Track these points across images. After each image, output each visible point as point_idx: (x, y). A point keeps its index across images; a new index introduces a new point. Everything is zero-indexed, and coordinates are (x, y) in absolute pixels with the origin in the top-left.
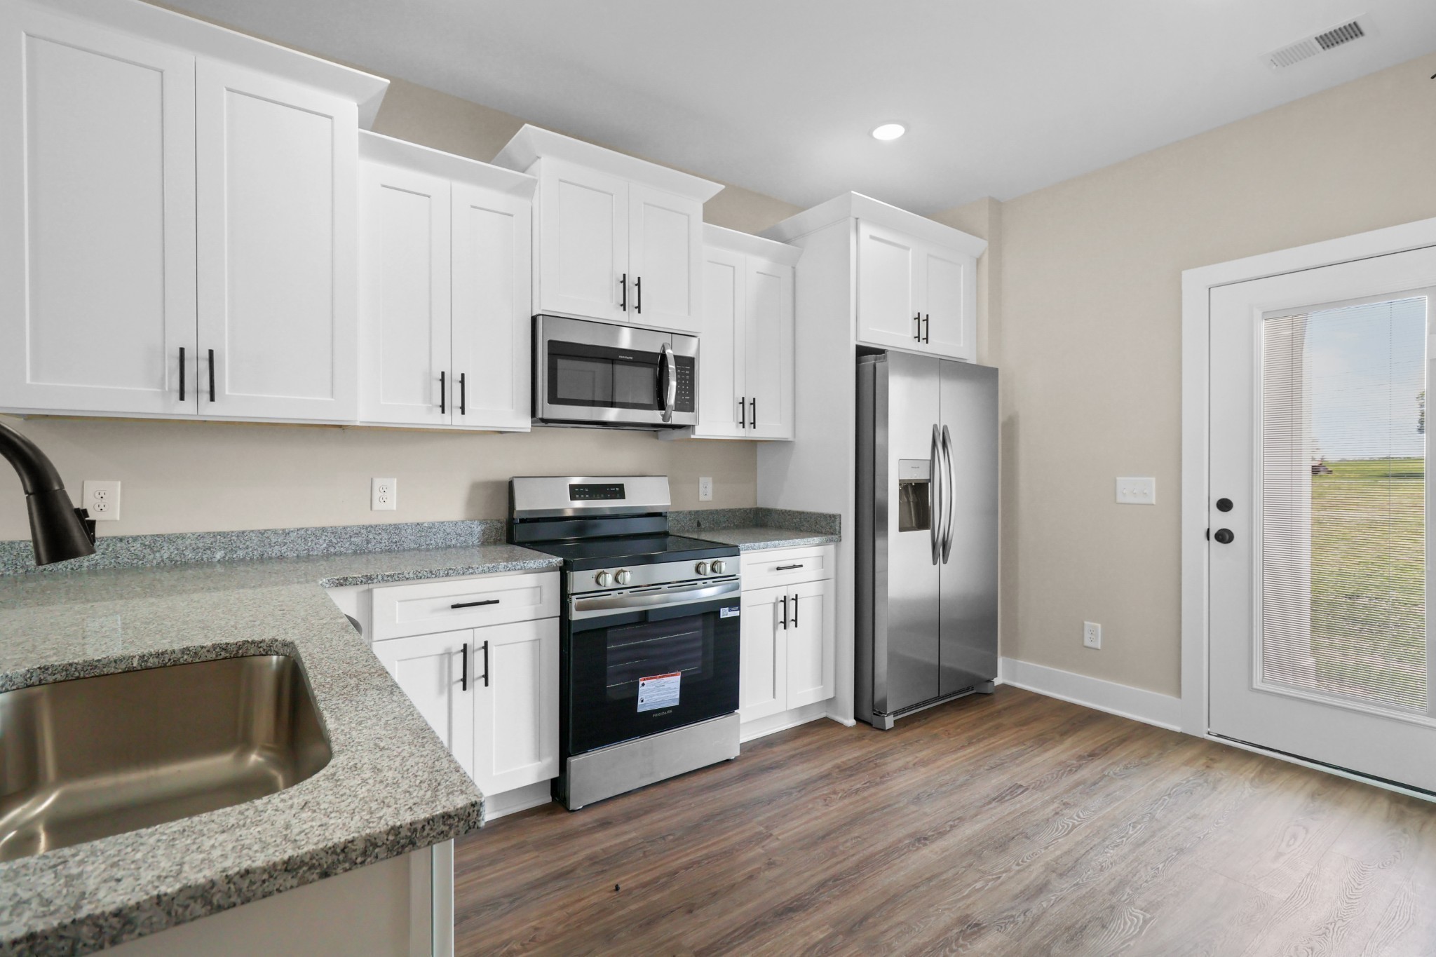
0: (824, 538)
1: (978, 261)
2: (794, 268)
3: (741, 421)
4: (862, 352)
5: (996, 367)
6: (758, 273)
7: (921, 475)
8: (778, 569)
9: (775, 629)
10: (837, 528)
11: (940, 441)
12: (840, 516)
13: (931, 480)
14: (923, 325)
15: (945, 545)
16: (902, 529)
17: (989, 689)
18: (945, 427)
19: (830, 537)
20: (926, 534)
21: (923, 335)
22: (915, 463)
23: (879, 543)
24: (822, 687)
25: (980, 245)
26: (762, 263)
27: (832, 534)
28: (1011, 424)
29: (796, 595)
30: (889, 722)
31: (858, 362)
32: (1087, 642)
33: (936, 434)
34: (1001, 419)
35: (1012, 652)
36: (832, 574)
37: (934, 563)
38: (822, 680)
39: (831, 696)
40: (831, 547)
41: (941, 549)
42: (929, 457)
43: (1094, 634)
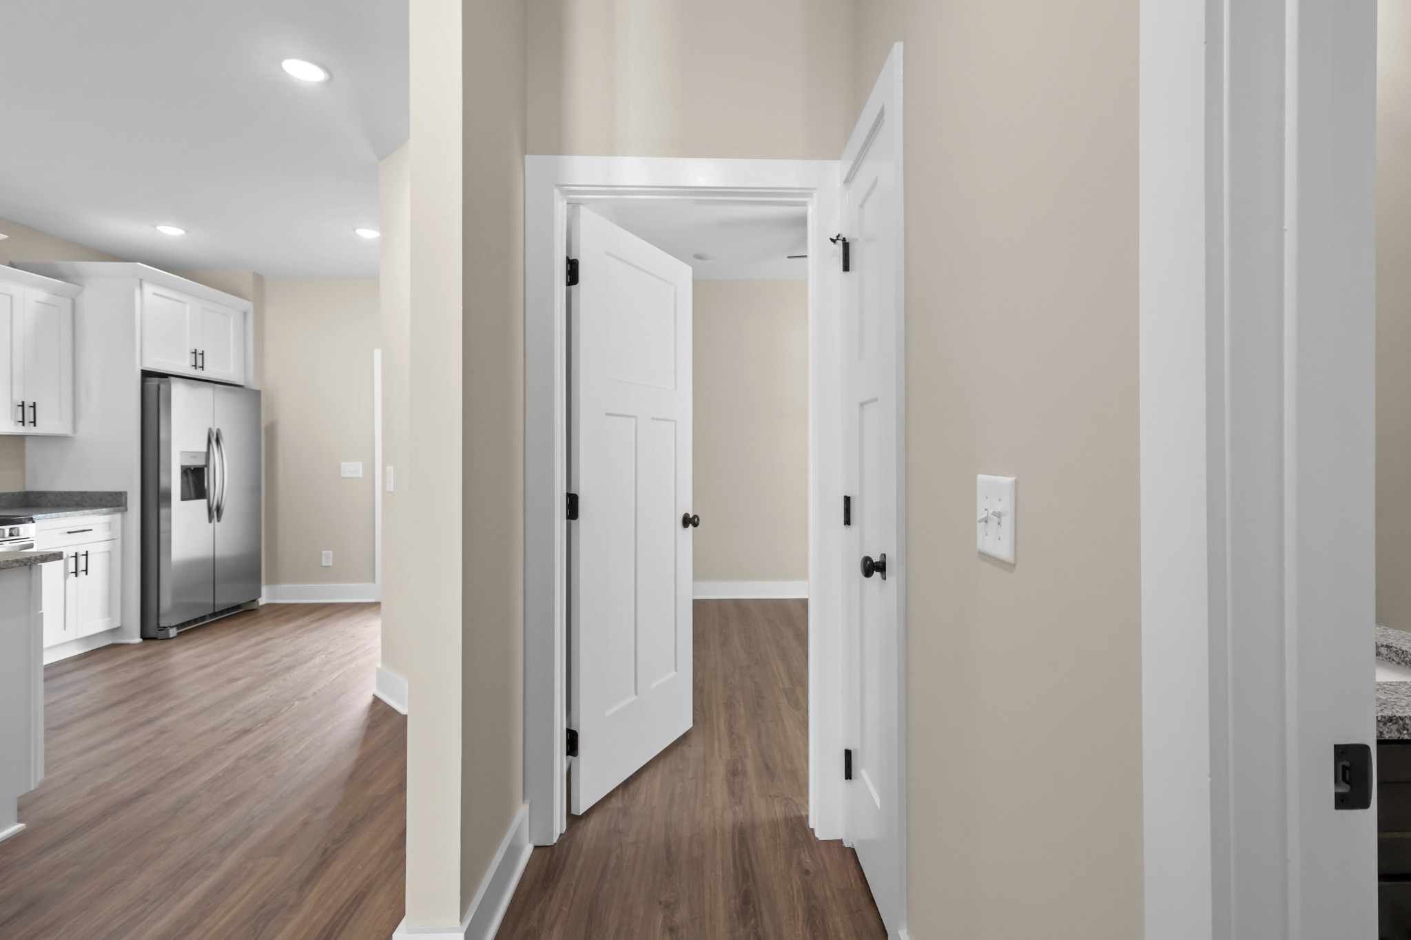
0: (111, 509)
1: (245, 314)
2: (73, 301)
3: (21, 420)
4: (146, 374)
5: (258, 389)
6: (37, 302)
7: (200, 462)
8: (69, 533)
9: (66, 577)
10: (124, 501)
11: (214, 439)
12: (126, 493)
13: (207, 465)
14: (199, 357)
15: (219, 509)
16: (183, 499)
17: (254, 606)
18: (218, 430)
19: (118, 508)
20: (204, 502)
21: (199, 364)
22: (194, 455)
23: (163, 512)
24: (109, 619)
25: (248, 305)
26: (42, 295)
27: (118, 506)
28: (272, 429)
29: (87, 552)
30: (173, 632)
31: (143, 382)
32: (324, 564)
33: (211, 435)
34: (264, 424)
35: (273, 580)
36: (119, 535)
37: (210, 522)
38: (110, 613)
39: (117, 624)
40: (118, 516)
41: (215, 512)
42: (204, 449)
43: (327, 558)
